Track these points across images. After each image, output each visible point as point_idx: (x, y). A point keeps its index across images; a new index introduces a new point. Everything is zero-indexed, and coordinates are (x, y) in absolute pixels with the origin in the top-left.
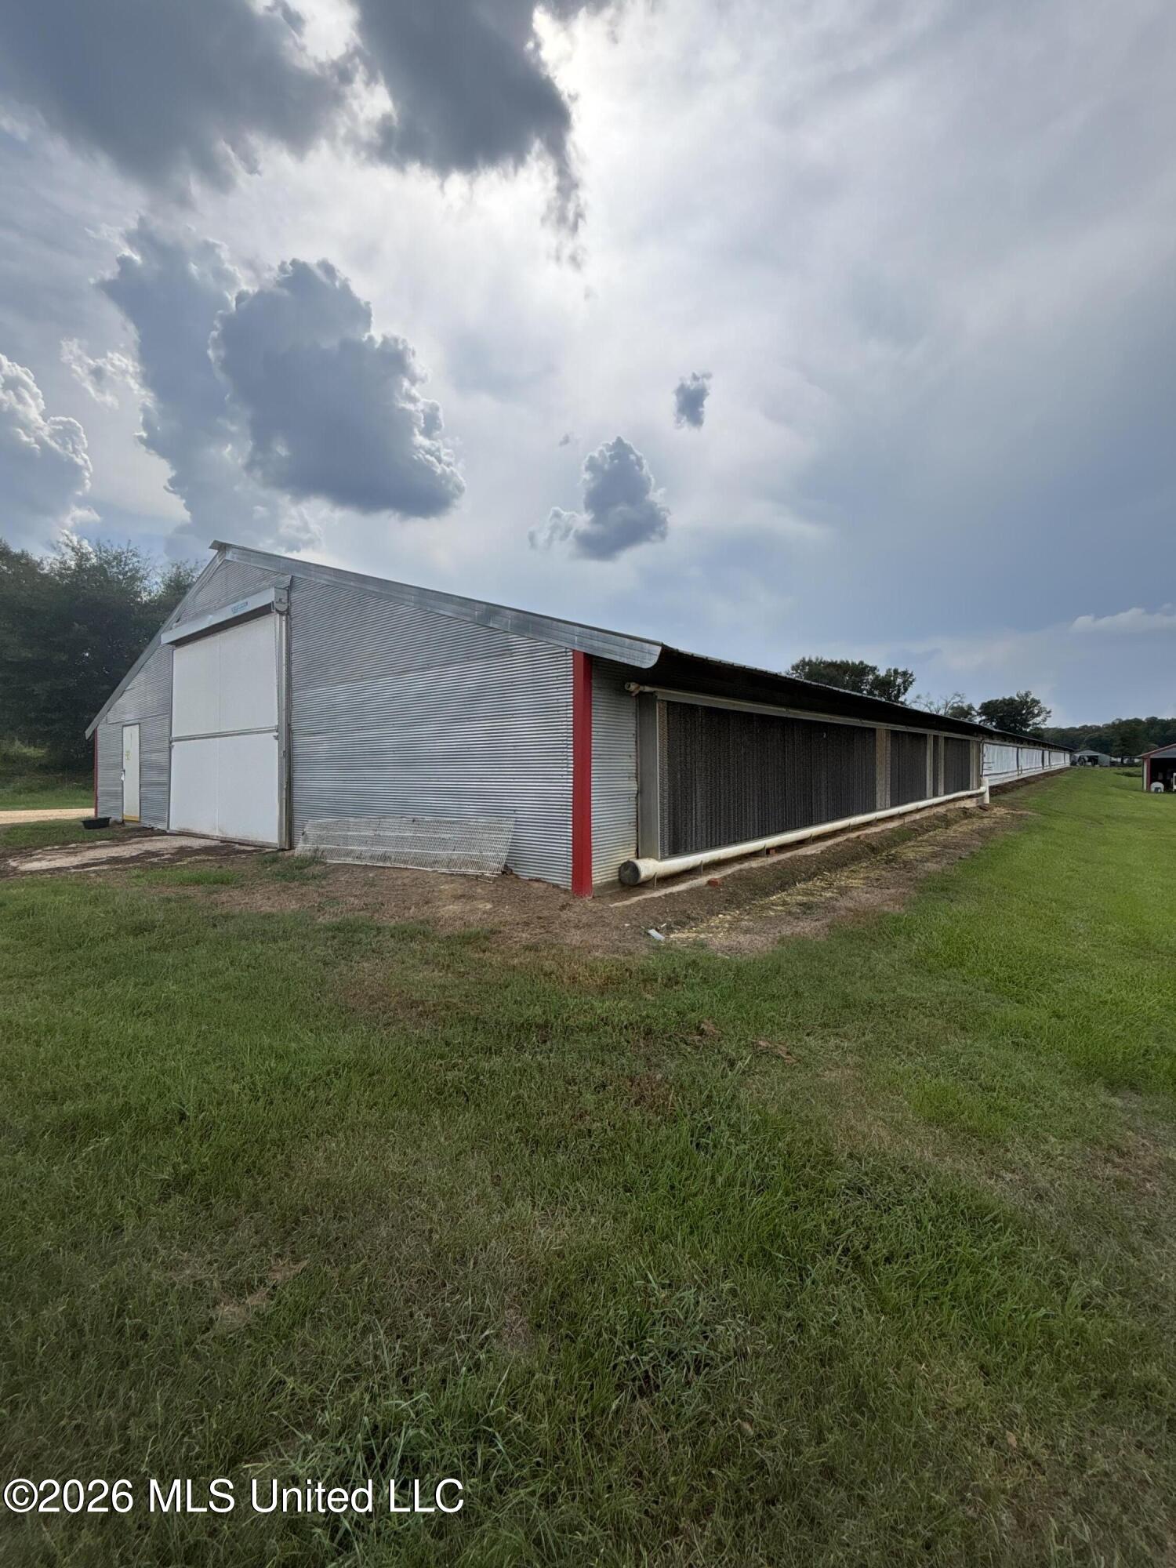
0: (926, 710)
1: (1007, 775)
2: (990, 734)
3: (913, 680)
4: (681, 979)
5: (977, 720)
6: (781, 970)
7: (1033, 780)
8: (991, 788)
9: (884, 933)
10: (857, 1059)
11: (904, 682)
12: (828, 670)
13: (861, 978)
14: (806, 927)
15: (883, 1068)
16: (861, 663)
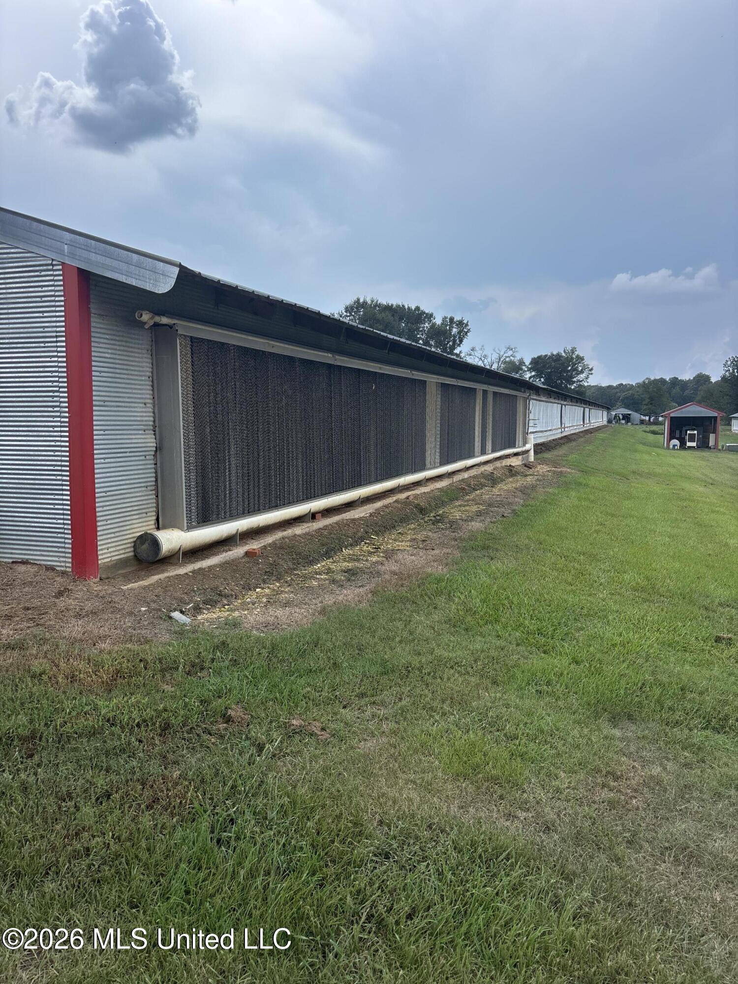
0: (480, 364)
1: (551, 433)
2: (537, 390)
3: (469, 330)
4: (207, 665)
5: (527, 376)
6: (320, 642)
7: (575, 437)
8: (536, 446)
9: (426, 594)
10: (392, 725)
11: (459, 333)
12: (383, 314)
13: (400, 642)
14: (349, 595)
15: (417, 731)
16: (418, 308)
